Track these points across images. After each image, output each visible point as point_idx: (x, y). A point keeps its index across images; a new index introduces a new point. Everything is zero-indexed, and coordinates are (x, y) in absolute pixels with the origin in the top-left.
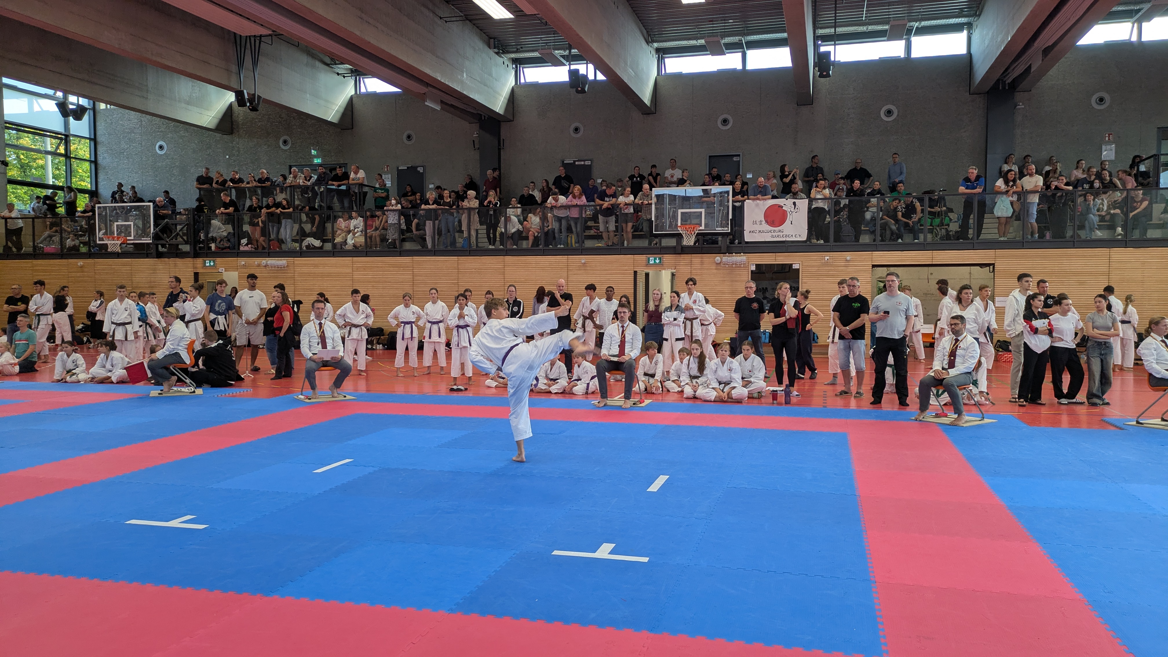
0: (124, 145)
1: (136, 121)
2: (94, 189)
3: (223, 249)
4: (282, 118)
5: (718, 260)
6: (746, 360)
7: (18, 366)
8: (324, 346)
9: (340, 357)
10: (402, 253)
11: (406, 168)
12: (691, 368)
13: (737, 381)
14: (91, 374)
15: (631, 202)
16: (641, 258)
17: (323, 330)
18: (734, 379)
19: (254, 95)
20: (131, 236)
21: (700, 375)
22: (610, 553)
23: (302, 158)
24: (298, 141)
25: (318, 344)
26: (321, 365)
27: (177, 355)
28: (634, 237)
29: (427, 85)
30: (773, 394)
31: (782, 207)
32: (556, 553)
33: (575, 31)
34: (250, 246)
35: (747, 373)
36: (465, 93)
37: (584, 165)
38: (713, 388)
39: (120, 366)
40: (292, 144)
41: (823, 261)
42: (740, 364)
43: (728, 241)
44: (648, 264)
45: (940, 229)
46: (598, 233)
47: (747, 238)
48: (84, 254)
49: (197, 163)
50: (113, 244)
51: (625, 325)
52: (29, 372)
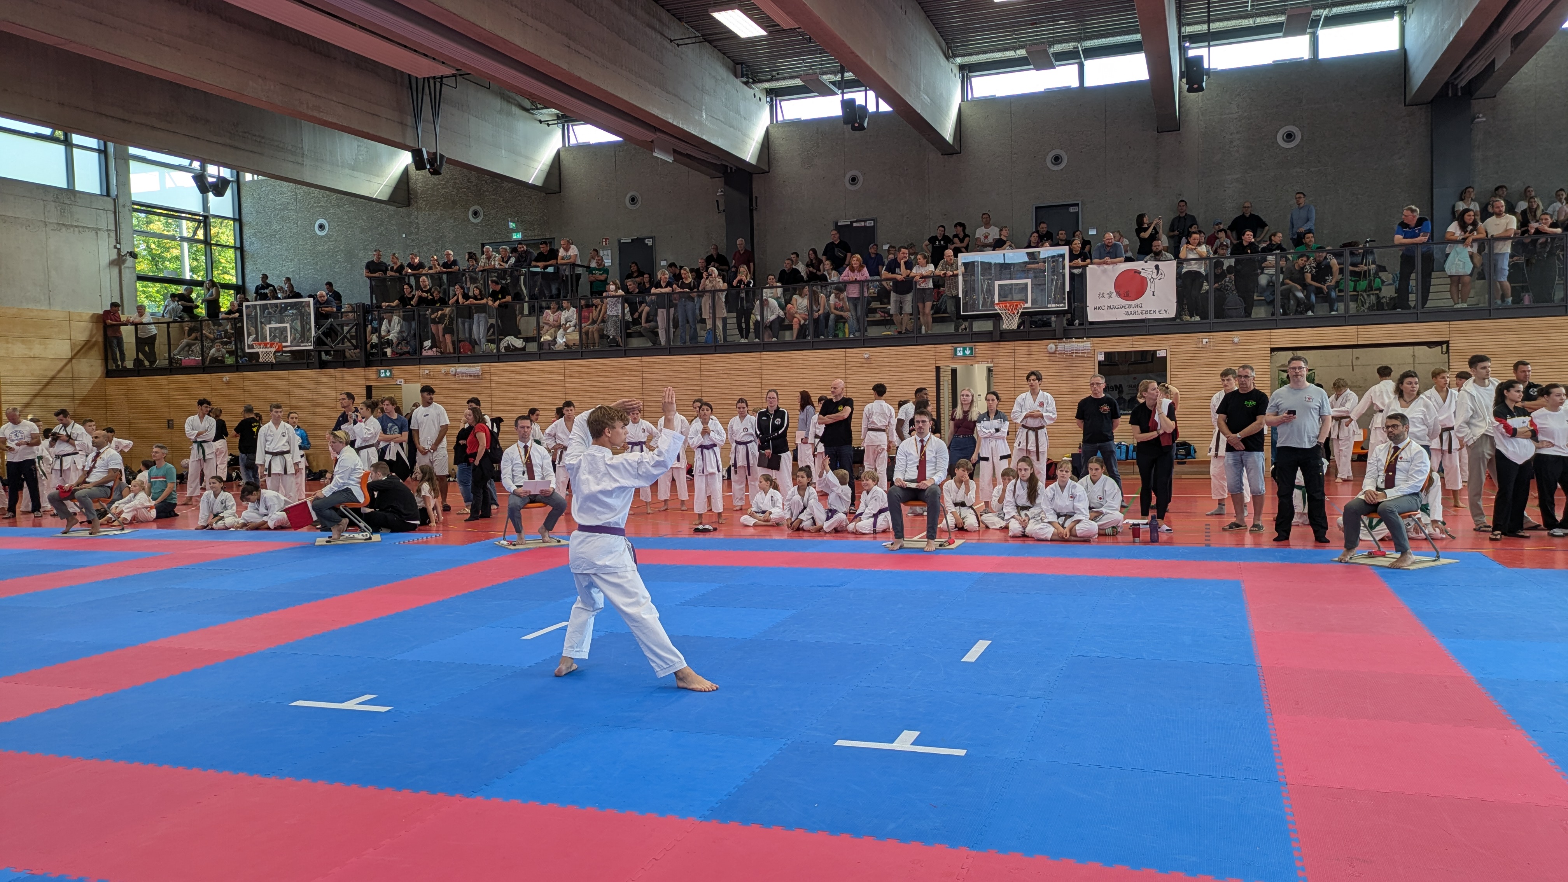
0: (276, 226)
1: (289, 194)
2: (240, 283)
3: (401, 355)
4: (471, 182)
5: (1051, 349)
6: (1094, 482)
7: (155, 510)
8: (531, 476)
9: (552, 490)
10: (628, 353)
11: (630, 241)
12: (1018, 495)
13: (1082, 513)
14: (244, 519)
15: (929, 273)
16: (945, 349)
17: (530, 455)
18: (1078, 509)
19: (435, 154)
20: (287, 341)
21: (1031, 505)
22: (914, 743)
23: (497, 233)
24: (492, 211)
25: (524, 473)
26: (528, 500)
27: (348, 491)
28: (935, 320)
29: (656, 129)
30: (1134, 530)
31: (1140, 273)
32: (840, 743)
33: (849, 48)
34: (434, 349)
35: (1096, 501)
36: (704, 137)
37: (865, 227)
38: (1049, 523)
39: (277, 507)
40: (485, 215)
41: (1201, 345)
42: (1086, 489)
43: (1065, 322)
44: (955, 357)
45: (1369, 296)
46: (885, 317)
47: (1092, 316)
48: (230, 366)
49: (367, 245)
50: (266, 353)
51: (925, 439)
52: (167, 517)
